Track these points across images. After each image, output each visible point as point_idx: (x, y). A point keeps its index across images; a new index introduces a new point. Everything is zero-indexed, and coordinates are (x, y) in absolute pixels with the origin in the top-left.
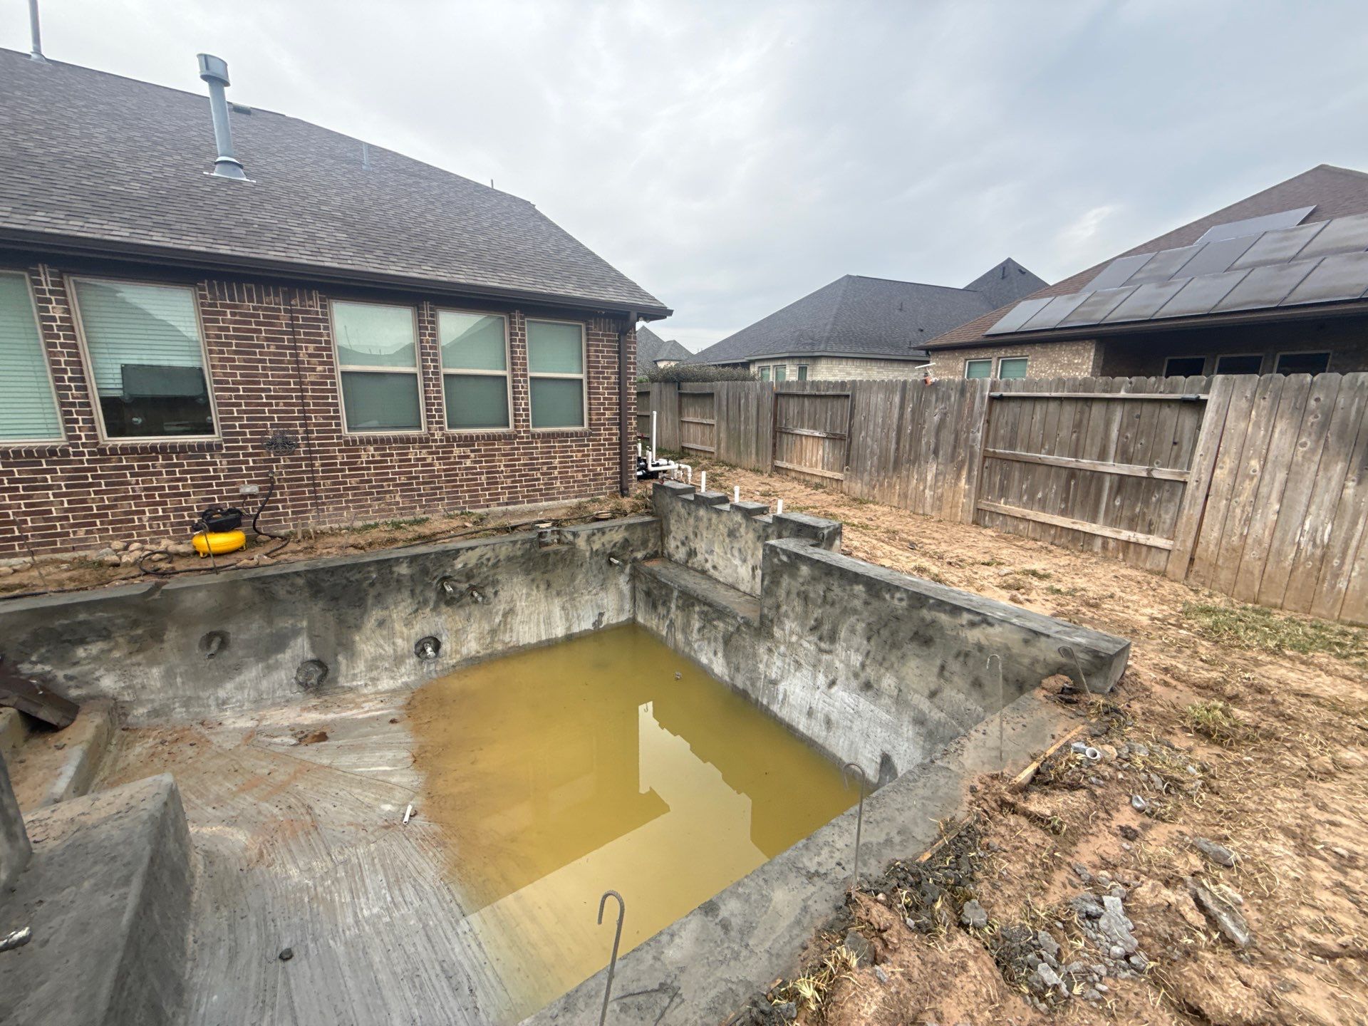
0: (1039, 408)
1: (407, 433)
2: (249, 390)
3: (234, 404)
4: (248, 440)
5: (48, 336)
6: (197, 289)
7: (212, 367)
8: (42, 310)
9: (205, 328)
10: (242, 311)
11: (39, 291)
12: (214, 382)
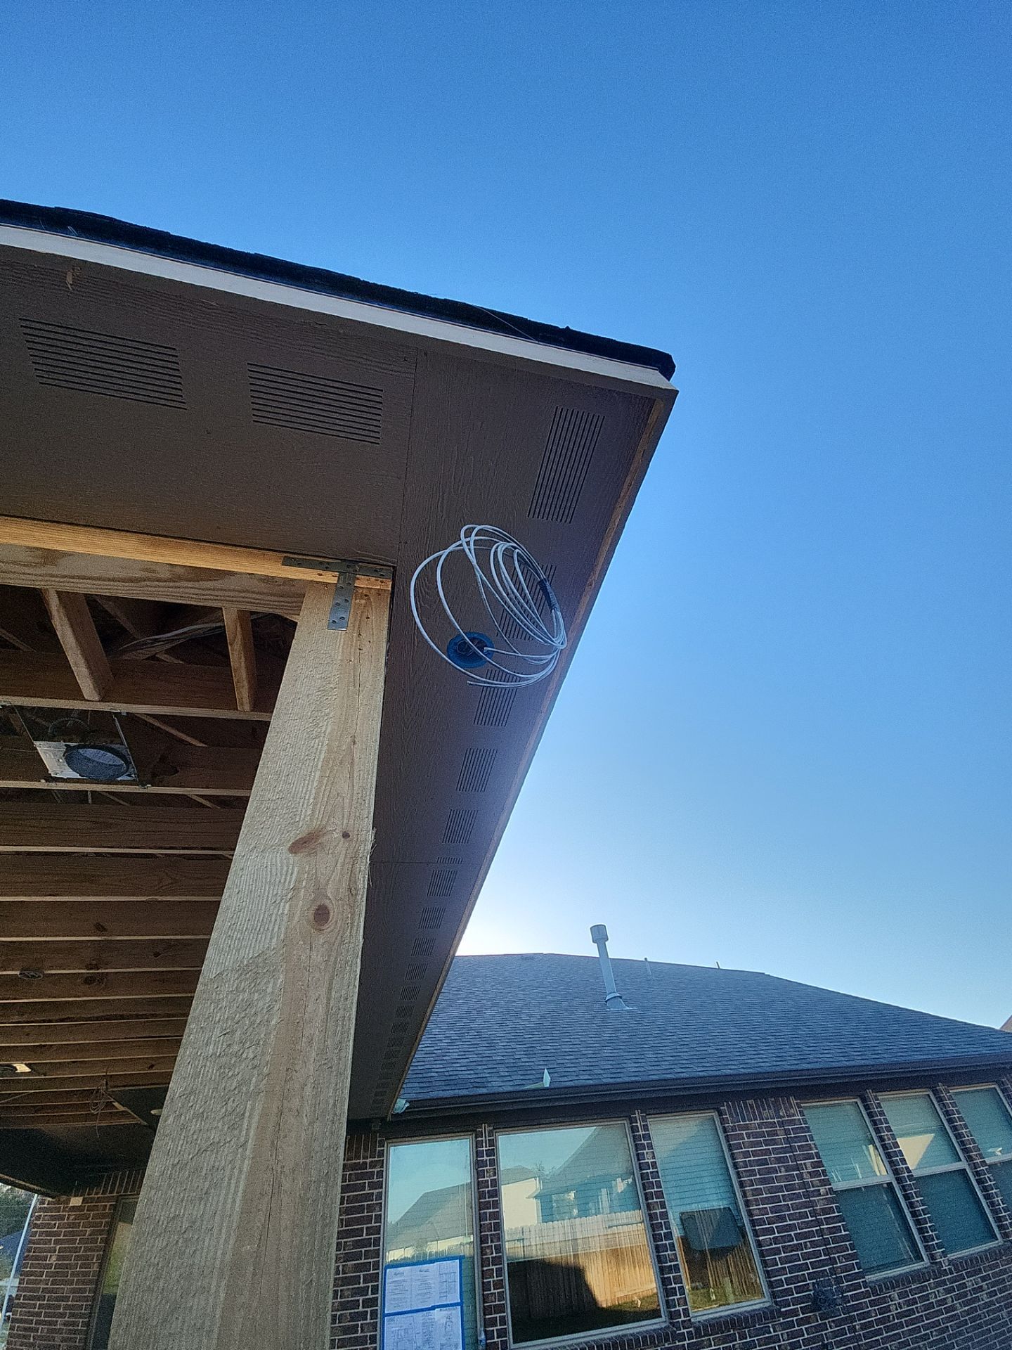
1: (917, 1266)
2: (780, 1230)
3: (777, 1251)
4: (796, 1301)
5: (645, 1186)
6: (720, 1113)
7: (747, 1204)
8: (639, 1158)
9: (733, 1156)
10: (753, 1131)
11: (635, 1138)
12: (753, 1223)
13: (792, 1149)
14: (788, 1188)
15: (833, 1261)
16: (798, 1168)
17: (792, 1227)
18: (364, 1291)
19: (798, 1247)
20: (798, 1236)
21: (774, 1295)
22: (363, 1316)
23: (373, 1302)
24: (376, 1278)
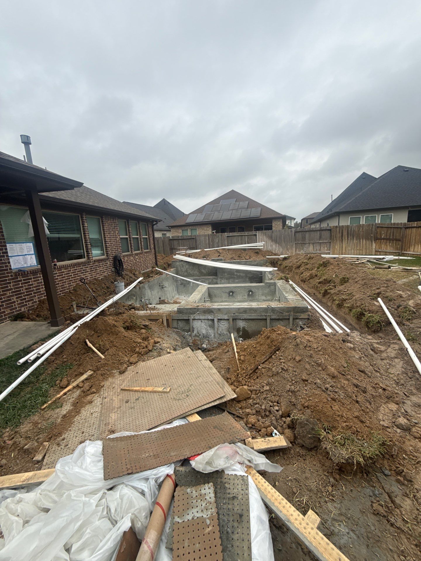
0: (235, 237)
1: (129, 253)
2: (111, 243)
3: (109, 247)
4: (111, 257)
5: (84, 231)
6: (102, 218)
7: (105, 238)
8: (83, 224)
9: (103, 228)
10: (108, 224)
11: (82, 220)
12: (105, 242)
13: (114, 228)
14: (113, 236)
15: (118, 250)
16: (115, 232)
17: (112, 243)
18: (2, 249)
19: (113, 247)
20: (113, 245)
21: (107, 256)
22: (3, 256)
23: (7, 252)
24: (6, 246)
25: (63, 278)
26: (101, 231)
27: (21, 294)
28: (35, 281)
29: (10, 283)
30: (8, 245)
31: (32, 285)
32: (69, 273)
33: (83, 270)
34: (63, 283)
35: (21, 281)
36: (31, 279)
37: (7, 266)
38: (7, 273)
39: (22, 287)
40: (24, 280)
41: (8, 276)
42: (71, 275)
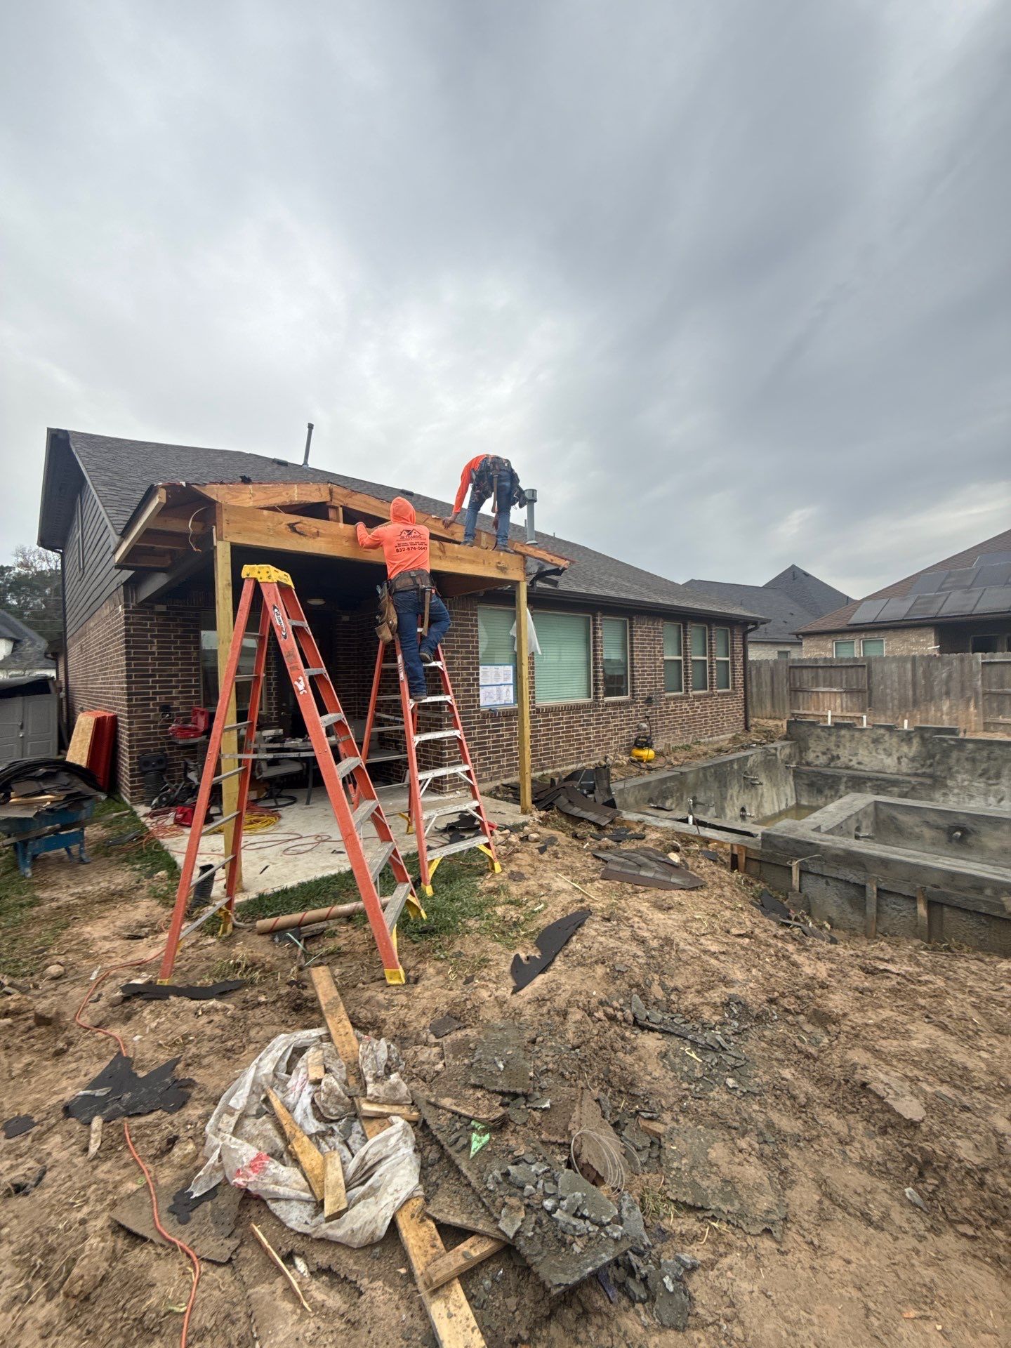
1: (680, 693)
2: (643, 671)
3: (639, 679)
4: (641, 699)
5: (595, 646)
6: (631, 619)
7: (632, 659)
8: (594, 633)
9: (632, 639)
10: (643, 630)
11: (594, 624)
12: (632, 667)
13: (654, 640)
14: (650, 655)
15: (655, 686)
16: (654, 648)
17: (647, 671)
18: (473, 674)
19: (647, 679)
20: (648, 675)
21: (633, 695)
22: (473, 685)
23: (478, 679)
24: (478, 669)
25: (548, 730)
26: (627, 645)
27: (485, 748)
28: (507, 730)
29: (474, 728)
30: (481, 667)
31: (502, 736)
32: (559, 724)
33: (584, 721)
34: (547, 740)
35: (488, 727)
36: (502, 725)
37: (474, 701)
38: (475, 712)
39: (488, 737)
40: (493, 726)
41: (474, 717)
42: (562, 728)
